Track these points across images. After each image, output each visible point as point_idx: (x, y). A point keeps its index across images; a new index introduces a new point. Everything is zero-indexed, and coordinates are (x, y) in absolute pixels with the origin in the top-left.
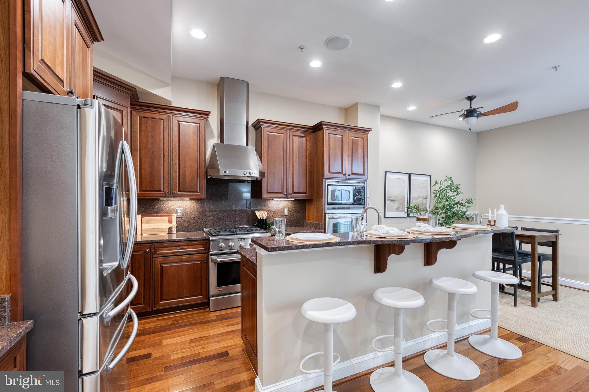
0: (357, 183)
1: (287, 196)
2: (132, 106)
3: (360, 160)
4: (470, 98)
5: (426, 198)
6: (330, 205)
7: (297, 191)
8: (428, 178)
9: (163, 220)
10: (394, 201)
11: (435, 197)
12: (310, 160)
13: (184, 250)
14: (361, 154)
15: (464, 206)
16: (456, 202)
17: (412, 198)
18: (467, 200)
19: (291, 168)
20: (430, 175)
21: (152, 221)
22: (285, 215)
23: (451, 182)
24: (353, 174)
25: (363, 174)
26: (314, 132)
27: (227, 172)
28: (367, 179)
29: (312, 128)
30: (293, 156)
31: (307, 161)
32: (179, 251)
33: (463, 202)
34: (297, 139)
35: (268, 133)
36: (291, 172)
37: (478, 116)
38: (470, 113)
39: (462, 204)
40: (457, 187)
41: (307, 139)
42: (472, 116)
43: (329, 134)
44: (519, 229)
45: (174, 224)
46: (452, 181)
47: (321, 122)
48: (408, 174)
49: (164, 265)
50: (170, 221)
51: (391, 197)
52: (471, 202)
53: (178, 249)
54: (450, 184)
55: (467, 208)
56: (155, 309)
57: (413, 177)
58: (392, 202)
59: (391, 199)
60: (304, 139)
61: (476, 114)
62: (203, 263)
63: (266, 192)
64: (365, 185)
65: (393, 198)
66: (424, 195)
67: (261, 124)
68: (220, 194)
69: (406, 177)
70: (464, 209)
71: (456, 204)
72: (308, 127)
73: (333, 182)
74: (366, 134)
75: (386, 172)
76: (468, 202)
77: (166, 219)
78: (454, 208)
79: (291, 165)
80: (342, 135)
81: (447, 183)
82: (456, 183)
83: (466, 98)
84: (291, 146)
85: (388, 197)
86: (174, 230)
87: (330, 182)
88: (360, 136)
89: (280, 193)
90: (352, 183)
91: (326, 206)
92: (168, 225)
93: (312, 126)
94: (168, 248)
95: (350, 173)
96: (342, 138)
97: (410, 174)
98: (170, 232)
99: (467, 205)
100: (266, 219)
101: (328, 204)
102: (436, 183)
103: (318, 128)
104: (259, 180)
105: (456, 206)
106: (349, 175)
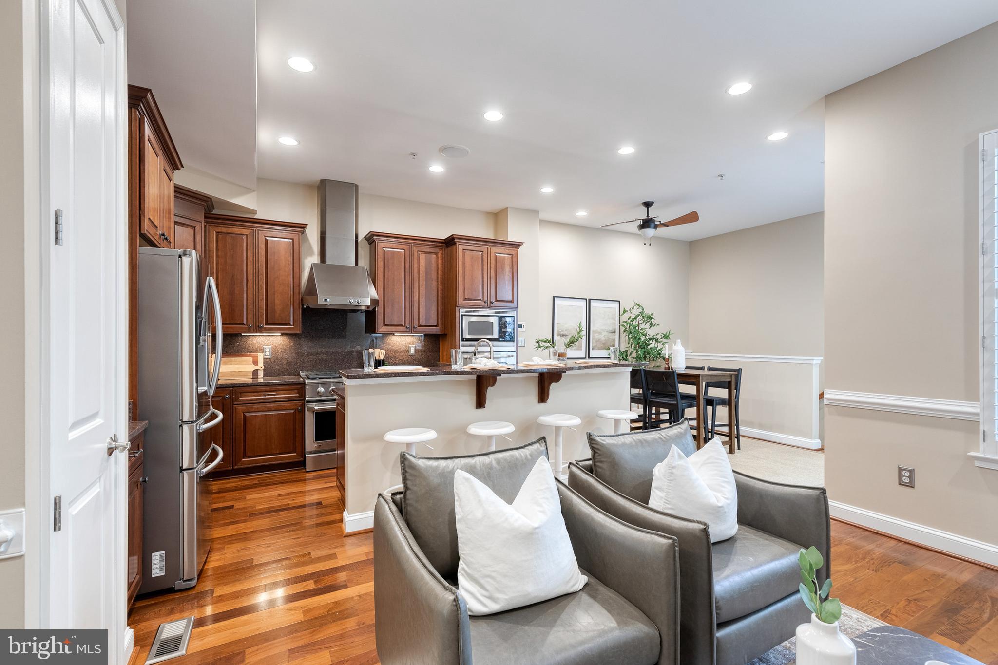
0: (503, 313)
1: (411, 330)
2: (206, 220)
3: (507, 282)
4: (648, 205)
5: (615, 332)
6: (466, 341)
7: (424, 324)
8: (616, 305)
9: (245, 361)
10: (566, 336)
11: (625, 331)
12: (442, 283)
13: (273, 396)
14: (508, 275)
15: (660, 342)
16: (650, 337)
17: (593, 331)
18: (663, 334)
19: (416, 294)
20: (619, 301)
21: (231, 362)
22: (411, 355)
23: (642, 311)
24: (497, 301)
25: (512, 301)
26: (447, 247)
27: (329, 300)
28: (517, 307)
29: (444, 241)
30: (419, 278)
31: (437, 284)
32: (266, 397)
33: (659, 337)
34: (423, 256)
35: (384, 249)
36: (416, 298)
37: (656, 227)
38: (646, 224)
39: (658, 339)
40: (650, 318)
41: (437, 256)
42: (649, 227)
43: (464, 250)
44: (706, 369)
45: (261, 365)
46: (643, 309)
47: (453, 235)
48: (586, 299)
49: (247, 414)
50: (255, 363)
51: (562, 331)
52: (668, 336)
53: (265, 395)
54: (640, 313)
55: (663, 345)
56: (236, 467)
57: (593, 303)
58: (563, 338)
59: (562, 333)
60: (434, 256)
61: (652, 225)
62: (297, 412)
63: (382, 325)
64: (515, 315)
65: (565, 333)
66: (610, 329)
67: (374, 237)
68: (322, 328)
69: (583, 304)
70: (660, 346)
71: (650, 339)
72: (439, 240)
73: (470, 312)
74: (516, 249)
75: (554, 297)
76: (666, 336)
77: (251, 359)
78: (649, 345)
79: (416, 290)
80: (483, 252)
81: (636, 311)
82: (647, 312)
83: (642, 203)
84: (416, 265)
85: (558, 331)
86: (261, 374)
87: (467, 312)
88: (507, 252)
89: (402, 326)
90: (496, 312)
91: (461, 342)
92: (253, 368)
93: (444, 239)
94: (253, 394)
95: (493, 299)
96: (482, 255)
97: (590, 300)
98: (254, 377)
99: (664, 340)
100: (383, 360)
101: (463, 340)
102: (625, 311)
103: (450, 242)
104: (371, 309)
105: (651, 341)
106: (492, 303)
